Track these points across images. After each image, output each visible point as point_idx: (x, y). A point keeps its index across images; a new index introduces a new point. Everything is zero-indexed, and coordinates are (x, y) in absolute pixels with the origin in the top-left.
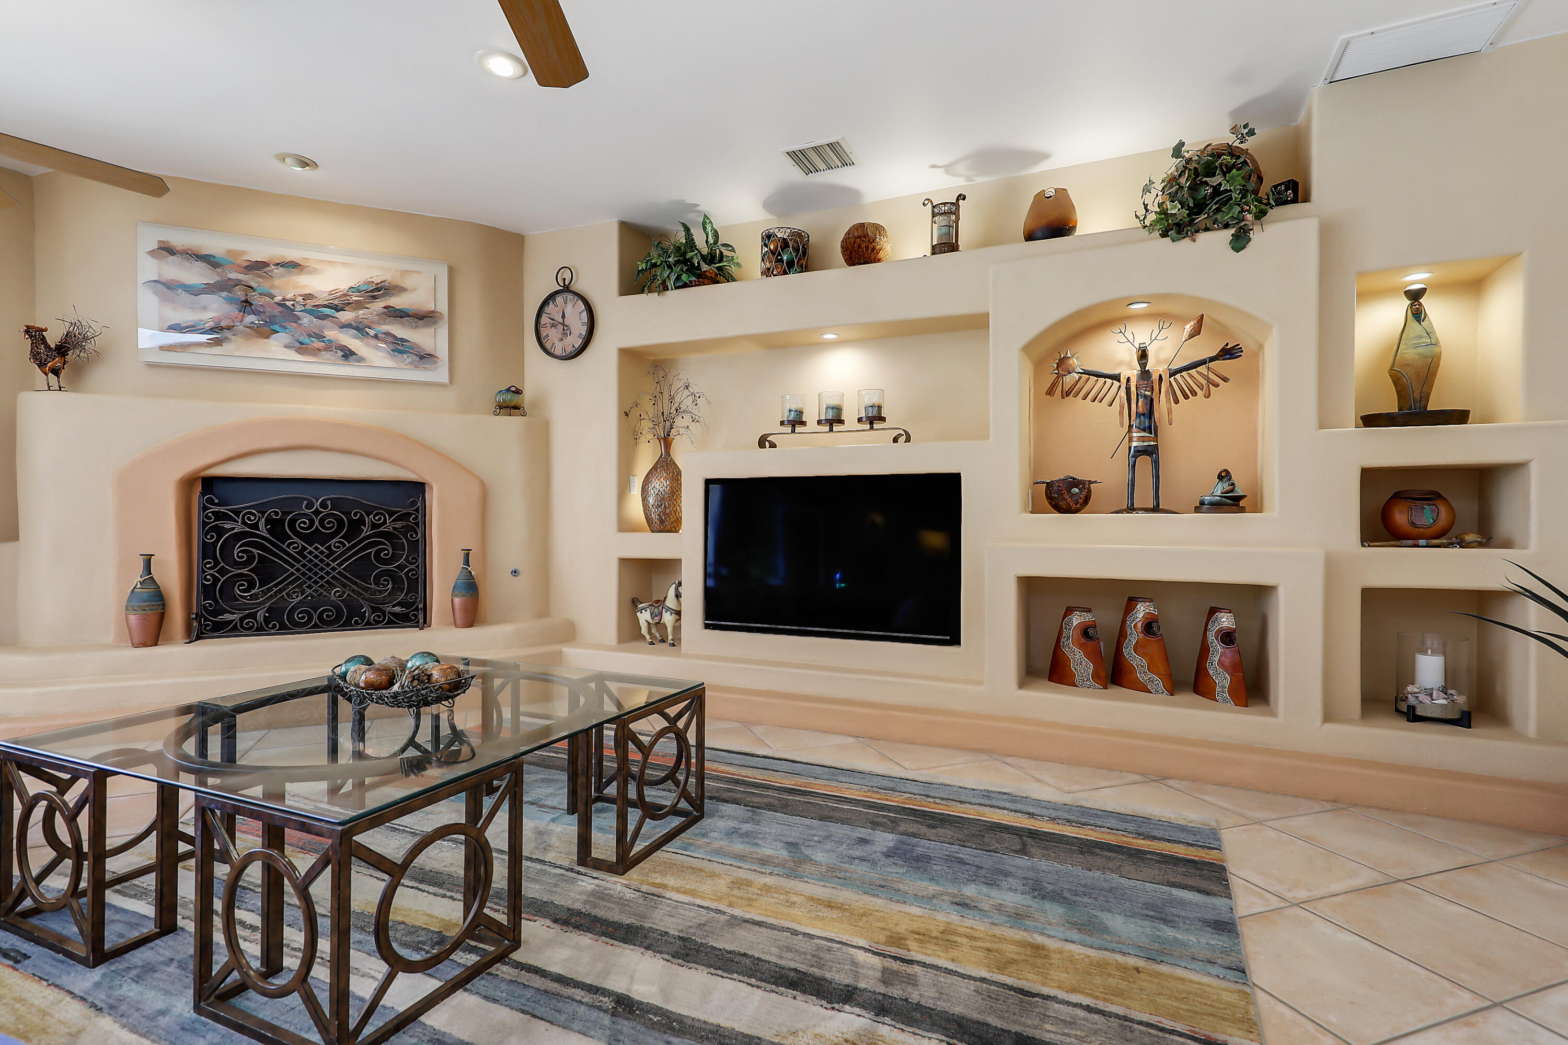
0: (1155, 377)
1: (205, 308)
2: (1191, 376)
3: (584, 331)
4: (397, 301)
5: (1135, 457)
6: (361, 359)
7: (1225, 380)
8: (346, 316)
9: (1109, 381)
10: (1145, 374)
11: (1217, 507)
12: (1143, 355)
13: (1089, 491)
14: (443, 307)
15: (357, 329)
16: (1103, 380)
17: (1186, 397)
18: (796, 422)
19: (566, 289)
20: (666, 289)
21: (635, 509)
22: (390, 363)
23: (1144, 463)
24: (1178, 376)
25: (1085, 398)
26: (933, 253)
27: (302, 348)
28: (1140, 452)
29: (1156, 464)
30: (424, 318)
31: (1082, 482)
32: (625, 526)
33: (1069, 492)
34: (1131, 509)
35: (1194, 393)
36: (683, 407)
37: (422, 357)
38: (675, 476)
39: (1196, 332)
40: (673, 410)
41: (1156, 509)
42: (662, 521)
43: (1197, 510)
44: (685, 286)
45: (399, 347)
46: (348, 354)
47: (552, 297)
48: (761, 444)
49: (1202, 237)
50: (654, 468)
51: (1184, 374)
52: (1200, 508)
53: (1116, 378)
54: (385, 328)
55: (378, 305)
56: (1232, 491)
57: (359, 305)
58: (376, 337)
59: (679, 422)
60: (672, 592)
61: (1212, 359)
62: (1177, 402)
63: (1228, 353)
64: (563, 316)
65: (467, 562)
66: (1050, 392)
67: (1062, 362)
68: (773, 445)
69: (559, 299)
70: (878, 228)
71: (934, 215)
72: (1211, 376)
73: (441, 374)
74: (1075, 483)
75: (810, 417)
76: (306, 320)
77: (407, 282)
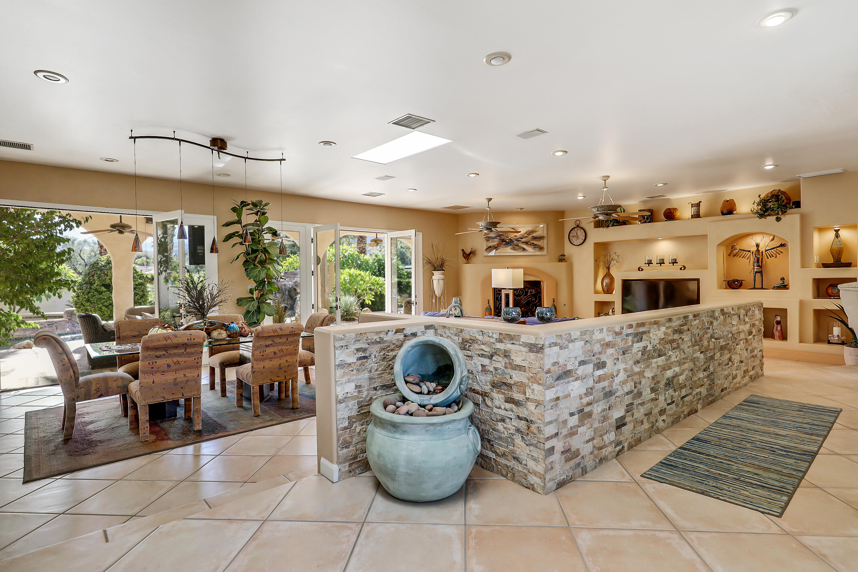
0: (761, 251)
1: (495, 242)
2: (772, 251)
3: (584, 238)
4: (535, 235)
5: (756, 274)
6: (527, 250)
7: (782, 253)
8: (523, 240)
9: (747, 252)
10: (758, 250)
11: (779, 288)
12: (758, 246)
13: (742, 283)
14: (545, 235)
15: (526, 243)
16: (746, 252)
17: (771, 257)
18: (650, 263)
19: (578, 226)
20: (608, 226)
21: (599, 287)
22: (533, 251)
23: (758, 275)
24: (768, 251)
25: (740, 257)
26: (692, 217)
27: (514, 249)
28: (757, 272)
29: (762, 275)
30: (541, 238)
31: (739, 281)
32: (596, 292)
33: (734, 283)
34: (755, 288)
35: (773, 256)
36: (614, 258)
37: (541, 248)
38: (612, 279)
39: (773, 239)
40: (611, 260)
41: (762, 288)
42: (608, 291)
43: (773, 289)
44: (615, 226)
45: (535, 246)
46: (524, 249)
47: (574, 228)
48: (639, 269)
49: (768, 218)
50: (605, 276)
51: (770, 251)
52: (774, 288)
53: (749, 251)
54: (532, 242)
55: (530, 236)
56: (784, 283)
57: (526, 237)
58: (530, 245)
59: (612, 262)
60: (611, 310)
61: (778, 247)
62: (768, 258)
63: (782, 245)
64: (577, 234)
65: (554, 302)
66: (729, 255)
67: (733, 247)
68: (642, 270)
69: (576, 229)
70: (675, 209)
71: (692, 207)
72: (777, 251)
73: (545, 252)
74: (737, 281)
75: (654, 262)
76: (515, 242)
77: (537, 230)
